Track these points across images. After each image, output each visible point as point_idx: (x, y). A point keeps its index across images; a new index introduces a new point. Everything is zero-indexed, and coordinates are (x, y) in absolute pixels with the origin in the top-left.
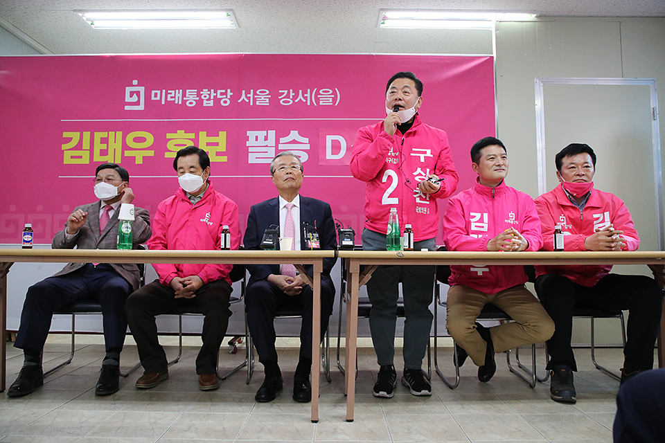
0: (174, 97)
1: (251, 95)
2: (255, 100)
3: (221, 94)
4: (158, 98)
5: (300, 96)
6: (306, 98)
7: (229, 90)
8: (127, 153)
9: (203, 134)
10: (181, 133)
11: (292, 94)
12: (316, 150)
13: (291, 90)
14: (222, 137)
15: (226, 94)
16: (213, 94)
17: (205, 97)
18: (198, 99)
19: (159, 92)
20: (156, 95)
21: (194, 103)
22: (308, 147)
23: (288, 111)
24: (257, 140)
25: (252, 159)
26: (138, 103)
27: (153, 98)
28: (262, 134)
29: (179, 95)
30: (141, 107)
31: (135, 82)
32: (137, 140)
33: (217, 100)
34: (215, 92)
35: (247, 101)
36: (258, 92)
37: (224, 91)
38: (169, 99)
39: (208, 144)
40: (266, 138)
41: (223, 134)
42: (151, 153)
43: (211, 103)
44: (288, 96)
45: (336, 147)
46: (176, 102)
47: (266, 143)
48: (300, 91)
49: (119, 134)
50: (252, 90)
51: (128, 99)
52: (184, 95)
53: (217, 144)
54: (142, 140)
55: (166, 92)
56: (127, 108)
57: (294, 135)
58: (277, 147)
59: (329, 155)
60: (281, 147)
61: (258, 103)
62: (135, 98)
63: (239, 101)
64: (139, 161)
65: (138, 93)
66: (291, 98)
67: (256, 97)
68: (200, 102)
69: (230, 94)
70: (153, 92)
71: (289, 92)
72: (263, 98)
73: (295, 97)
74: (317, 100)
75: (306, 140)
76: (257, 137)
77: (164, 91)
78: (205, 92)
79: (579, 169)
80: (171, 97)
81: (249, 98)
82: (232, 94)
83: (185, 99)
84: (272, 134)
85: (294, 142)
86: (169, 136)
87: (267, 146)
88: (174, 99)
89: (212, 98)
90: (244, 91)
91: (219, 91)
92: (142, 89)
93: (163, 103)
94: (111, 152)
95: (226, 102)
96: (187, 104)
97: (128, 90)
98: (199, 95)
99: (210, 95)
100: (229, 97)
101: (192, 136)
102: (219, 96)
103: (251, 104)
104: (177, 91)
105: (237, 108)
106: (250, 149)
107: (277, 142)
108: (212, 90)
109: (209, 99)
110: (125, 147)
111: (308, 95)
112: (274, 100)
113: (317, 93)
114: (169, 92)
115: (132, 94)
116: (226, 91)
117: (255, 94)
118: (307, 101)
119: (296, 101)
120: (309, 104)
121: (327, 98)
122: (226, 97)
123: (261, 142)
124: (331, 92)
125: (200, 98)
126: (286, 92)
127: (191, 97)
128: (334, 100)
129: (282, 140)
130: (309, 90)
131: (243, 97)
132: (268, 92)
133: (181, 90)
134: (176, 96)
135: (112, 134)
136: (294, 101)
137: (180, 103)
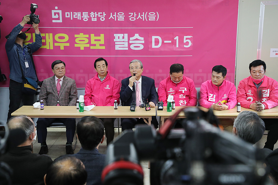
0: (77, 16)
1: (115, 15)
2: (117, 18)
3: (100, 15)
4: (69, 17)
5: (139, 16)
6: (142, 17)
7: (104, 13)
8: (56, 44)
9: (92, 35)
10: (81, 34)
11: (135, 15)
12: (147, 43)
13: (135, 13)
14: (102, 37)
15: (102, 14)
16: (96, 15)
17: (92, 16)
18: (89, 17)
19: (69, 13)
20: (68, 15)
21: (87, 19)
22: (143, 42)
23: (133, 24)
24: (119, 38)
25: (117, 48)
26: (59, 19)
27: (66, 16)
28: (121, 35)
29: (79, 15)
30: (61, 21)
31: (56, 8)
32: (60, 38)
33: (98, 18)
34: (97, 13)
35: (113, 18)
36: (118, 14)
37: (102, 13)
38: (74, 17)
39: (95, 40)
40: (123, 38)
41: (102, 36)
42: (68, 45)
43: (96, 20)
44: (133, 16)
45: (157, 42)
46: (78, 19)
47: (123, 40)
48: (139, 13)
49: (51, 35)
50: (115, 13)
51: (53, 17)
52: (82, 15)
53: (100, 40)
54: (63, 38)
55: (73, 13)
56: (54, 21)
57: (137, 36)
58: (128, 42)
59: (154, 46)
60: (130, 42)
61: (119, 20)
62: (57, 16)
63: (109, 18)
64: (62, 48)
65: (58, 14)
66: (135, 17)
67: (117, 16)
68: (90, 19)
69: (104, 15)
70: (66, 13)
71: (134, 14)
72: (121, 17)
73: (137, 16)
74: (148, 18)
75: (143, 38)
76: (119, 37)
77: (71, 13)
78: (92, 14)
79: (257, 73)
80: (75, 16)
81: (114, 17)
82: (105, 15)
83: (82, 17)
84: (126, 35)
85: (137, 39)
86: (76, 36)
87: (124, 41)
88: (77, 17)
89: (96, 17)
90: (111, 13)
91: (99, 13)
92: (60, 12)
93: (72, 19)
94: (47, 43)
95: (103, 19)
96: (84, 19)
97: (53, 12)
98: (89, 15)
99: (95, 15)
100: (104, 16)
101: (87, 36)
102: (99, 16)
103: (116, 20)
104: (78, 13)
105: (109, 22)
106: (116, 43)
107: (129, 40)
108: (96, 13)
109: (94, 17)
110: (55, 41)
111: (143, 15)
112: (127, 18)
113: (148, 14)
114: (74, 13)
115: (55, 14)
116: (103, 13)
117: (117, 15)
118: (143, 18)
119: (137, 18)
120: (143, 20)
121: (152, 17)
122: (103, 16)
123: (121, 39)
124: (154, 14)
125: (90, 17)
126: (132, 14)
127: (85, 16)
128: (156, 18)
129: (131, 38)
130: (143, 13)
131: (111, 16)
132: (123, 14)
133: (80, 12)
134: (78, 15)
135: (47, 34)
136: (136, 19)
137: (80, 19)
